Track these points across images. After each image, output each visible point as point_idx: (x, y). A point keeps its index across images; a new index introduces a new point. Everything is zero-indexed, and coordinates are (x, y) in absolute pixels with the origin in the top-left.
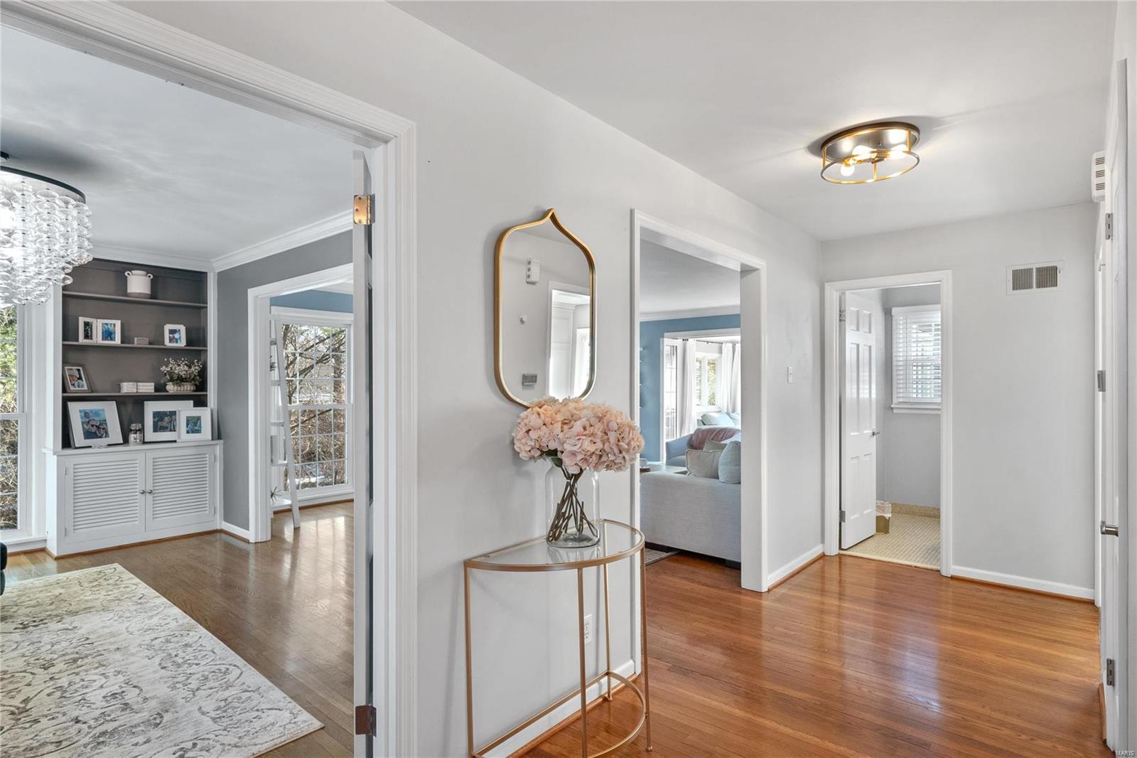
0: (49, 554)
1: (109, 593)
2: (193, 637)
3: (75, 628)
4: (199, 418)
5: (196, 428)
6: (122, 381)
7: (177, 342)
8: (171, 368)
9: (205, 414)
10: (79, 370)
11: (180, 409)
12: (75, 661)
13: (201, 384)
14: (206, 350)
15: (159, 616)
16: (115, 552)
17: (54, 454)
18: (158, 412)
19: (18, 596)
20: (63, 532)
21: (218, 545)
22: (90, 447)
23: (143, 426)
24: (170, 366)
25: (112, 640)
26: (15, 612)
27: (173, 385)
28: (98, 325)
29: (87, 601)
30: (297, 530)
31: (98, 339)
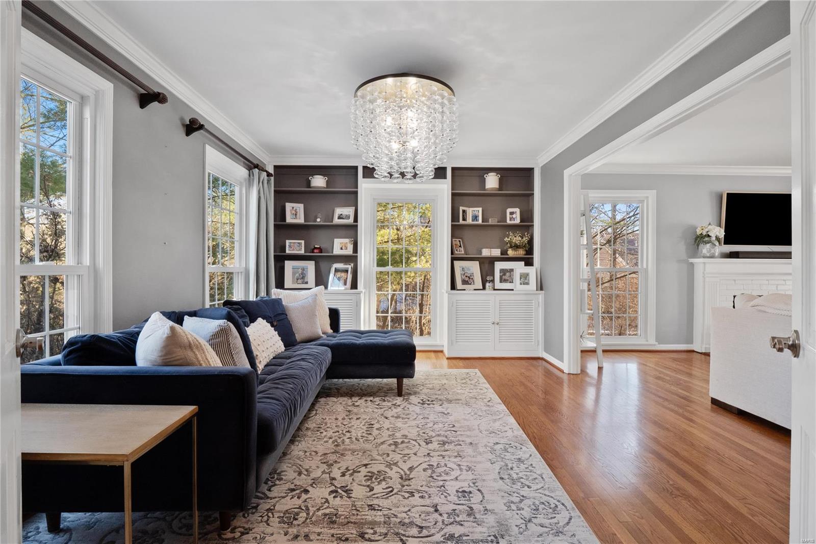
0: (444, 355)
1: (471, 391)
2: (524, 453)
3: (448, 413)
4: (528, 275)
5: (526, 281)
6: (482, 249)
7: (514, 220)
8: (511, 239)
9: (531, 271)
10: (460, 241)
11: (516, 267)
12: (444, 443)
13: (530, 251)
14: (533, 225)
15: (500, 422)
16: (477, 361)
17: (447, 293)
18: (503, 269)
19: (425, 379)
20: (451, 343)
21: (540, 369)
22: (465, 290)
23: (494, 278)
24: (510, 237)
25: (468, 433)
26: (421, 390)
27: (512, 250)
28: (470, 212)
29: (458, 394)
30: (600, 369)
31: (469, 221)
